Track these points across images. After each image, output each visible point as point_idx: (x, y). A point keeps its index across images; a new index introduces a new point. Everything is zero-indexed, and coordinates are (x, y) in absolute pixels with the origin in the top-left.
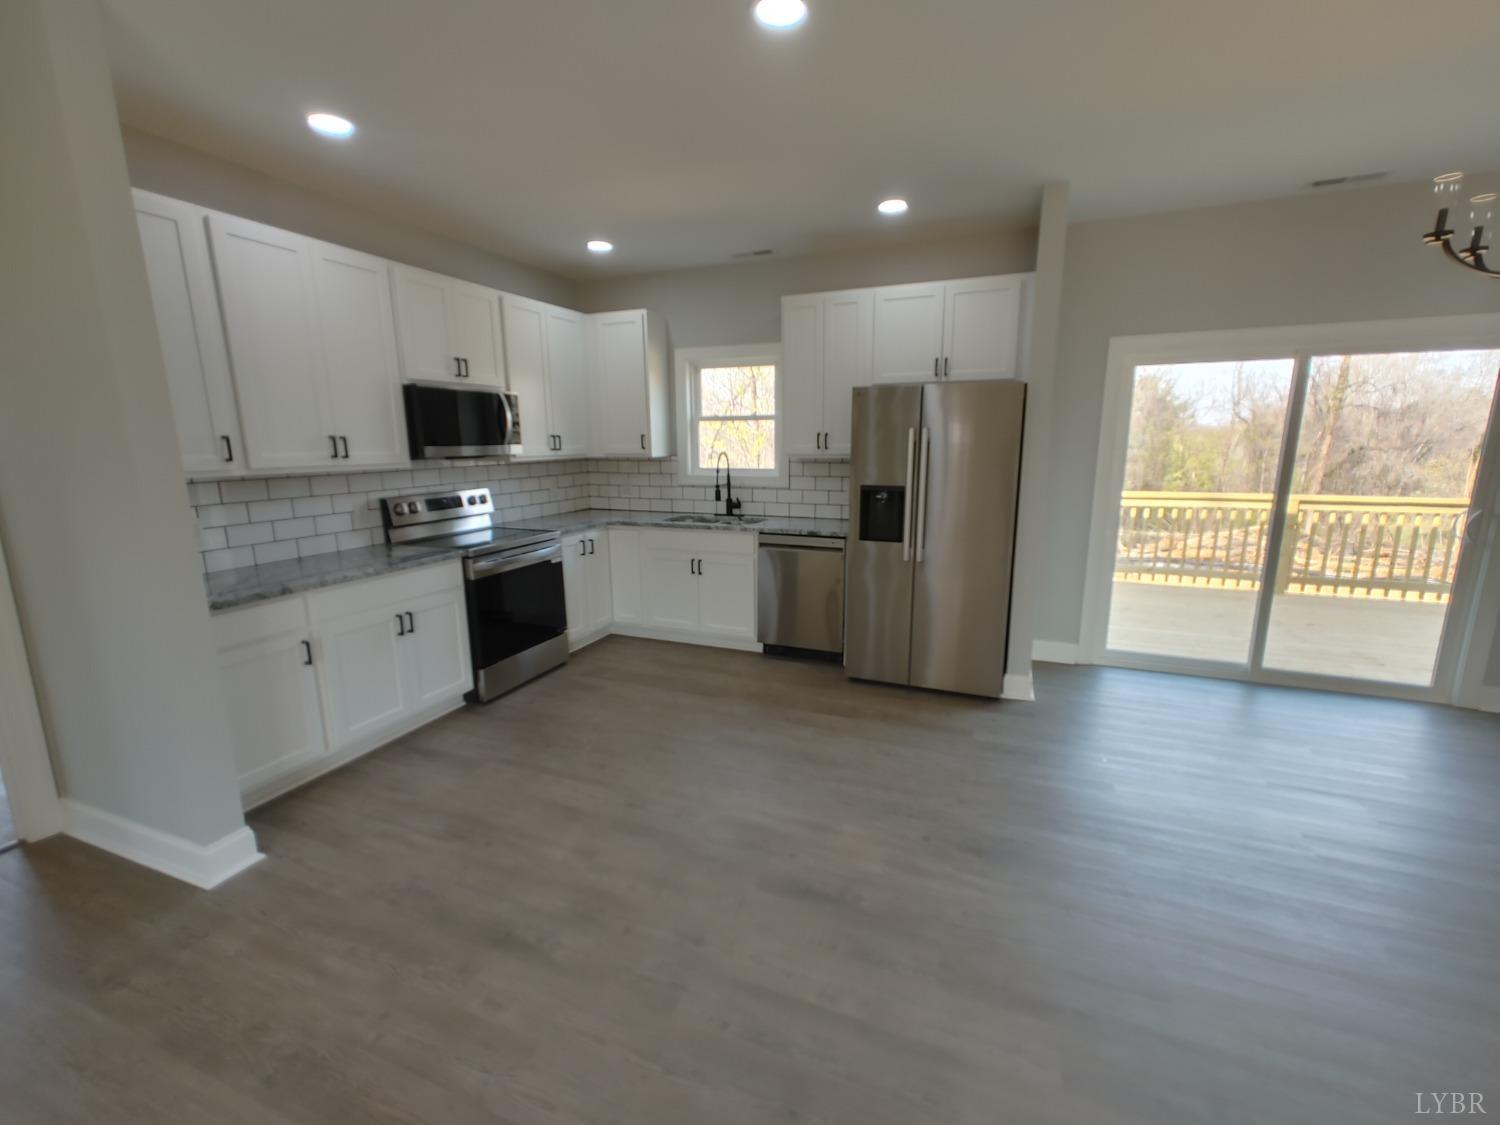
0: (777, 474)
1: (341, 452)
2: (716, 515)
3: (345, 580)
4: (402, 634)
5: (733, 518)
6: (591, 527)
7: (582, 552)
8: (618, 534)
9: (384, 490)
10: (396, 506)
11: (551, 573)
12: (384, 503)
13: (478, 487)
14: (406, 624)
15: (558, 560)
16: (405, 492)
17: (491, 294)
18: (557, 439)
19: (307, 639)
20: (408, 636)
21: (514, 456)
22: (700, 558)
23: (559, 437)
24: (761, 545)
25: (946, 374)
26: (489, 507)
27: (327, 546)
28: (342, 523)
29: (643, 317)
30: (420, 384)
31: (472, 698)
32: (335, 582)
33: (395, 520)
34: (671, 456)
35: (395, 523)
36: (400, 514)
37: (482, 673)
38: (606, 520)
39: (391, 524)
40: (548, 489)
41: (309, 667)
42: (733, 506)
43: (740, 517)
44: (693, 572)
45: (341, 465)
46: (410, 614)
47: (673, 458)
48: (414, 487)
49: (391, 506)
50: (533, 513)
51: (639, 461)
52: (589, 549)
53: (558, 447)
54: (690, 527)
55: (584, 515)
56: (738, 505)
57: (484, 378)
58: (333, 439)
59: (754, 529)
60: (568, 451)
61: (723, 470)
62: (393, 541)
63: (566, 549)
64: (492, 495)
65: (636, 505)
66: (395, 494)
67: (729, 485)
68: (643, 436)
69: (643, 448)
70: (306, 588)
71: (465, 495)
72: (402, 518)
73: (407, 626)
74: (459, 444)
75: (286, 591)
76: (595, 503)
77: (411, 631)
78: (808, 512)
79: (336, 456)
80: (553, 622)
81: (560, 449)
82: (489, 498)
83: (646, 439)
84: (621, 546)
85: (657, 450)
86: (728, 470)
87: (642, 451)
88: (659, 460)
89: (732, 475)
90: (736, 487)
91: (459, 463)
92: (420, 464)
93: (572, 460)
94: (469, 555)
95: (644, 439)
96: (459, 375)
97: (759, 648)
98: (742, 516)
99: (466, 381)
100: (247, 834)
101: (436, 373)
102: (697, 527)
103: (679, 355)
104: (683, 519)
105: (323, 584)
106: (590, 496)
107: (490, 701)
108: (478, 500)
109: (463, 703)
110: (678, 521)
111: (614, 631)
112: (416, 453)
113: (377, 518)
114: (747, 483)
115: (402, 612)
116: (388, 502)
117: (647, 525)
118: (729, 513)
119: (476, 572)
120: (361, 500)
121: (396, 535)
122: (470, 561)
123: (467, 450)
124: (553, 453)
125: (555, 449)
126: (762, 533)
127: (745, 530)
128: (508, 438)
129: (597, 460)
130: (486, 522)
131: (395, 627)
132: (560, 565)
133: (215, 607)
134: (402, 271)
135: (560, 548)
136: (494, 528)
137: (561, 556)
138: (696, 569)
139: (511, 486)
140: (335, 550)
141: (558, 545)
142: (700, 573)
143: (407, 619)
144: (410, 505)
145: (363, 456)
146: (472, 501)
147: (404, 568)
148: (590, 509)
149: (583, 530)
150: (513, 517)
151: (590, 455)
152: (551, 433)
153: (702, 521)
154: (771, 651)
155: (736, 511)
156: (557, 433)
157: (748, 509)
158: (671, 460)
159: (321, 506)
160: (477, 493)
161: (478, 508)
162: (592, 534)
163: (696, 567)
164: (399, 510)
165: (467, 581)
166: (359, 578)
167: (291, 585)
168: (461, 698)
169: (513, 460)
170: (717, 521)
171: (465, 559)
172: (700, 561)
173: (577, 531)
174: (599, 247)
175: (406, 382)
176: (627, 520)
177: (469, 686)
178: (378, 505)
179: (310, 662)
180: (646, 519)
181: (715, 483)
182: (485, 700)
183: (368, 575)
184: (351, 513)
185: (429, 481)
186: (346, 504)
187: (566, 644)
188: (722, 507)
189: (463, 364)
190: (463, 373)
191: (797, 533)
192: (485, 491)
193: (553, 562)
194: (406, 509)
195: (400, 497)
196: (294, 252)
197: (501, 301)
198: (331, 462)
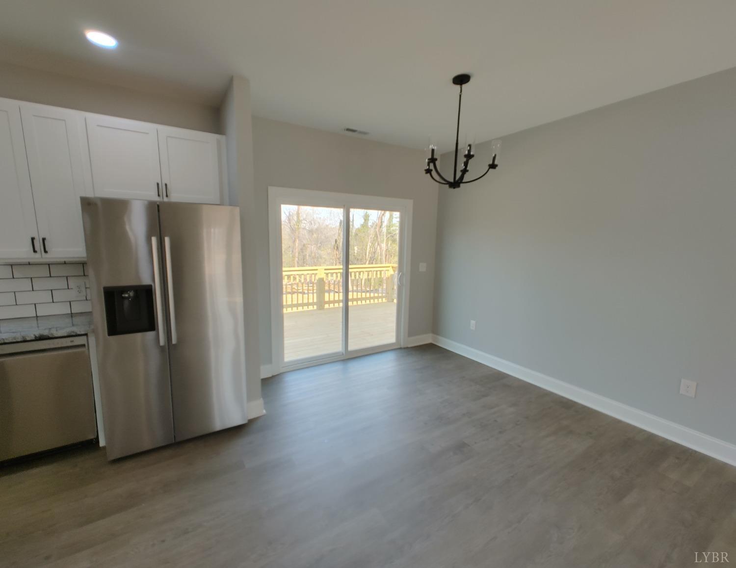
25: (167, 196)
78: (27, 312)
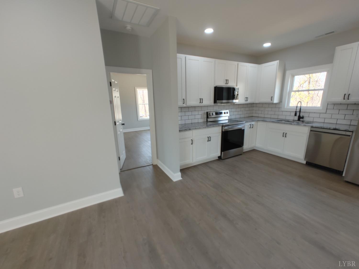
0: (321, 108)
1: (201, 102)
2: (294, 120)
3: (200, 128)
4: (208, 141)
5: (300, 121)
6: (253, 121)
7: (250, 127)
8: (260, 123)
9: (207, 110)
10: (210, 113)
11: (241, 132)
12: (207, 113)
13: (226, 110)
14: (209, 139)
15: (244, 129)
16: (211, 111)
17: (236, 63)
18: (247, 98)
19: (192, 139)
20: (209, 142)
21: (236, 103)
22: (286, 132)
23: (248, 98)
24: (311, 131)
26: (228, 115)
27: (196, 121)
28: (199, 117)
29: (277, 63)
30: (218, 86)
31: (220, 158)
32: (198, 129)
33: (209, 116)
34: (280, 102)
35: (209, 117)
36: (210, 115)
37: (223, 153)
38: (257, 119)
39: (208, 117)
40: (243, 111)
41: (192, 145)
42: (300, 118)
43: (303, 121)
44: (283, 136)
45: (201, 104)
46: (210, 137)
47: (281, 103)
48: (213, 109)
49: (208, 113)
50: (238, 117)
51: (269, 104)
52: (252, 127)
53: (247, 100)
54: (284, 123)
55: (251, 118)
56: (303, 118)
57: (231, 84)
58: (200, 99)
59: (309, 126)
60: (249, 101)
61: (299, 107)
62: (208, 121)
63: (246, 126)
64: (229, 112)
65: (266, 116)
66: (209, 111)
67: (300, 111)
68: (272, 97)
69: (271, 100)
70: (193, 129)
71: (223, 111)
72: (210, 116)
73: (209, 140)
74: (222, 100)
75: (190, 129)
76: (254, 115)
77: (210, 141)
78: (334, 121)
79: (200, 103)
80: (240, 144)
81: (247, 101)
82: (229, 113)
83: (273, 98)
84: (261, 126)
85: (276, 100)
86: (301, 107)
87: (271, 101)
88: (276, 104)
89: (302, 108)
90: (303, 112)
91: (223, 104)
92: (215, 104)
93: (250, 104)
94: (223, 126)
95: (272, 98)
96: (226, 84)
97: (304, 162)
98: (304, 121)
99: (228, 85)
100: (180, 174)
101: (221, 84)
102: (287, 123)
103: (288, 73)
104: (282, 121)
105: (196, 129)
106: (253, 113)
107: (224, 159)
108: (226, 113)
109: (218, 158)
110: (280, 121)
111: (255, 148)
112: (215, 102)
113: (206, 116)
114: (307, 111)
115: (209, 137)
116: (208, 112)
117: (269, 122)
118: (299, 120)
119: (224, 130)
120: (203, 112)
121: (209, 120)
122: (224, 127)
123: (224, 101)
124: (246, 102)
125: (246, 101)
126: (312, 127)
127: (306, 126)
128: (235, 98)
129: (256, 104)
130: (227, 118)
131: (207, 139)
132: (244, 130)
133: (180, 131)
134: (218, 61)
135: (244, 126)
136: (229, 120)
137: (244, 128)
138: (284, 135)
139: (233, 110)
140: (198, 122)
141: (244, 125)
142: (286, 137)
143: (209, 138)
144: (212, 113)
145: (205, 103)
146: (225, 113)
147: (210, 127)
148: (252, 116)
149: (251, 122)
150: (233, 117)
151: (255, 102)
152: (246, 97)
153: (288, 122)
154: (309, 164)
155: (301, 120)
156: (247, 97)
157: (306, 119)
158: (280, 104)
159: (196, 113)
160: (226, 111)
161: (226, 115)
162: (253, 123)
163: (285, 135)
164: (210, 114)
165: (222, 131)
166: (202, 128)
167: (191, 128)
168: (217, 157)
169: (235, 104)
170: (294, 122)
171: (222, 126)
172: (286, 134)
173: (249, 122)
174: (267, 45)
175: (215, 86)
176: (263, 120)
177: (220, 155)
178: (206, 113)
179: (192, 144)
180: (269, 120)
181: (295, 110)
182: (223, 159)
183: (204, 128)
184: (201, 114)
185: (216, 108)
186: (200, 113)
187: (243, 150)
188: (296, 118)
189: (227, 81)
190: (227, 83)
191: (328, 128)
192: (228, 111)
193: (242, 129)
194: (211, 114)
195: (210, 111)
196: (198, 60)
197: (238, 64)
198: (199, 104)
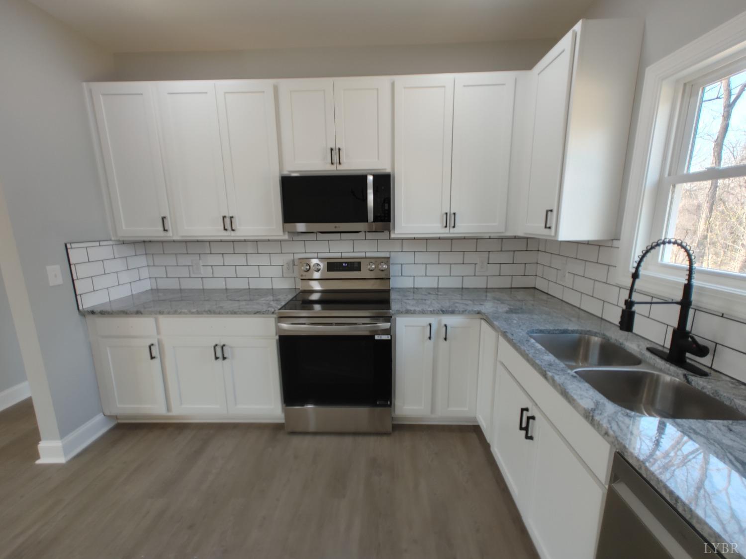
1: (229, 227)
4: (216, 359)
7: (430, 335)
14: (219, 352)
17: (383, 82)
18: (451, 217)
19: (152, 343)
20: (224, 361)
23: (454, 214)
27: (265, 284)
28: (276, 271)
29: (575, 36)
30: (294, 174)
34: (612, 240)
36: (307, 270)
41: (154, 360)
42: (688, 347)
44: (521, 428)
45: (232, 235)
53: (451, 224)
56: (702, 349)
58: (225, 217)
63: (402, 329)
67: (685, 303)
68: (550, 212)
69: (547, 227)
72: (307, 274)
79: (226, 229)
81: (454, 226)
83: (553, 216)
87: (548, 232)
89: (699, 283)
90: (710, 311)
95: (550, 215)
96: (332, 163)
99: (340, 168)
106: (536, 275)
115: (221, 344)
119: (280, 330)
124: (447, 230)
125: (449, 226)
131: (213, 352)
134: (286, 84)
137: (392, 334)
141: (389, 324)
143: (218, 349)
148: (535, 288)
152: (446, 211)
156: (452, 211)
159: (264, 260)
163: (525, 424)
165: (278, 334)
171: (278, 317)
179: (151, 357)
183: (192, 313)
187: (394, 416)
189: (336, 153)
190: (337, 161)
196: (206, 93)
197: (393, 84)
198: (225, 233)
